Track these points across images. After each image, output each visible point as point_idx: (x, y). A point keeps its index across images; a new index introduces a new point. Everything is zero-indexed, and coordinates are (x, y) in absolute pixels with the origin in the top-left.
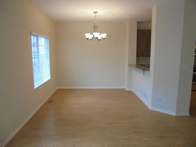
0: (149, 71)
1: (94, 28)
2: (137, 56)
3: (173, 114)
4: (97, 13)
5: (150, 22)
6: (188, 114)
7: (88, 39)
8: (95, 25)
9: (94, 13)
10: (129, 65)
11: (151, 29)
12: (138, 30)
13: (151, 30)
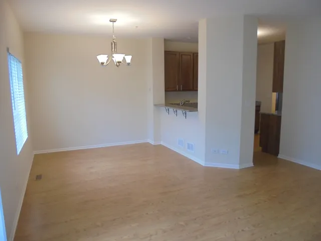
1: (112, 47)
3: (237, 167)
5: (195, 40)
6: (251, 164)
7: (102, 63)
8: (112, 42)
9: (111, 21)
10: (155, 105)
11: (198, 51)
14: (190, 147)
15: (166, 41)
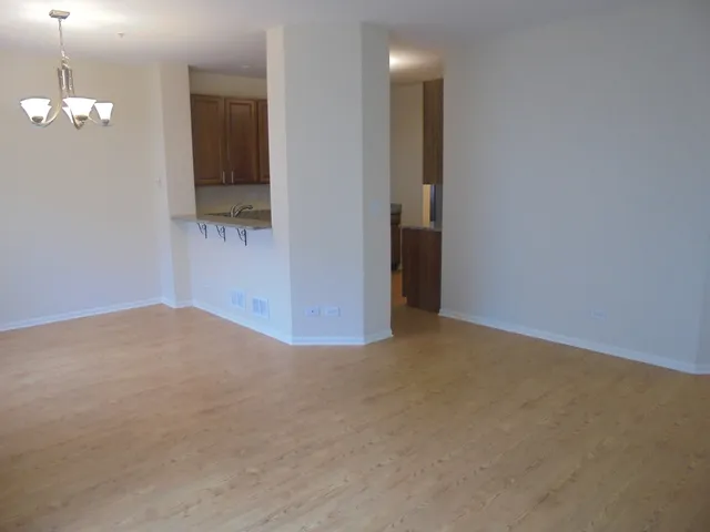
0: (271, 227)
1: (60, 80)
2: (197, 185)
3: (358, 341)
4: (65, 18)
5: (260, 73)
6: (388, 333)
8: (60, 68)
10: (174, 218)
12: (193, 96)
13: (266, 101)
14: (259, 306)
15: (192, 70)
